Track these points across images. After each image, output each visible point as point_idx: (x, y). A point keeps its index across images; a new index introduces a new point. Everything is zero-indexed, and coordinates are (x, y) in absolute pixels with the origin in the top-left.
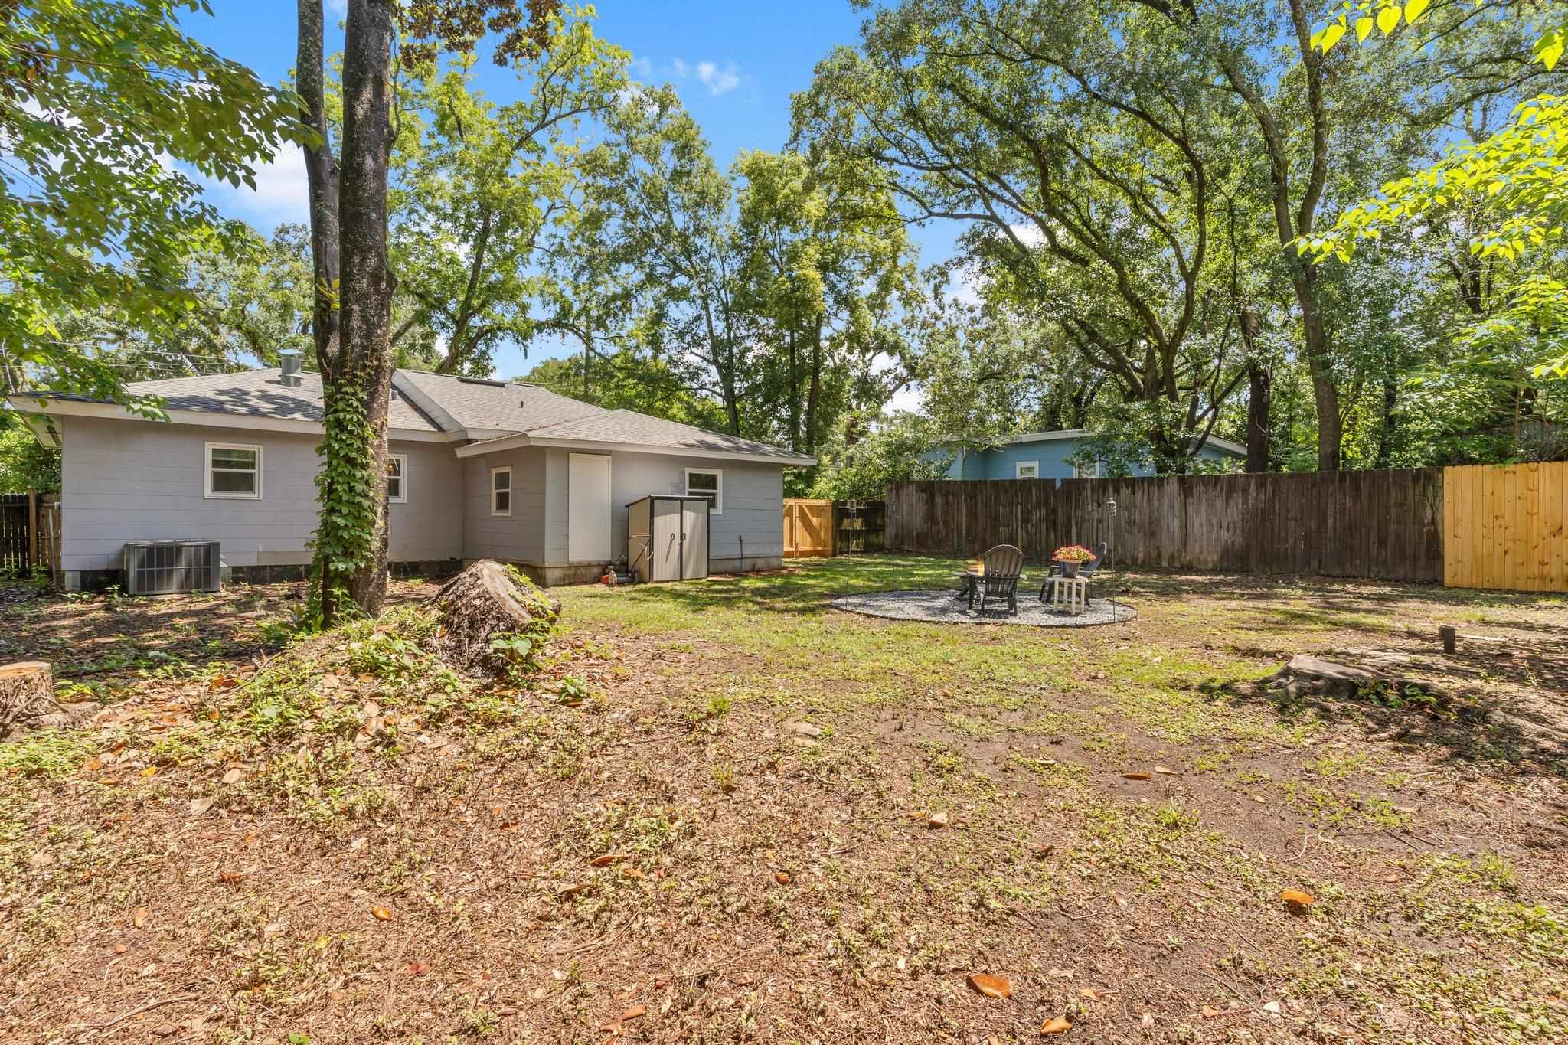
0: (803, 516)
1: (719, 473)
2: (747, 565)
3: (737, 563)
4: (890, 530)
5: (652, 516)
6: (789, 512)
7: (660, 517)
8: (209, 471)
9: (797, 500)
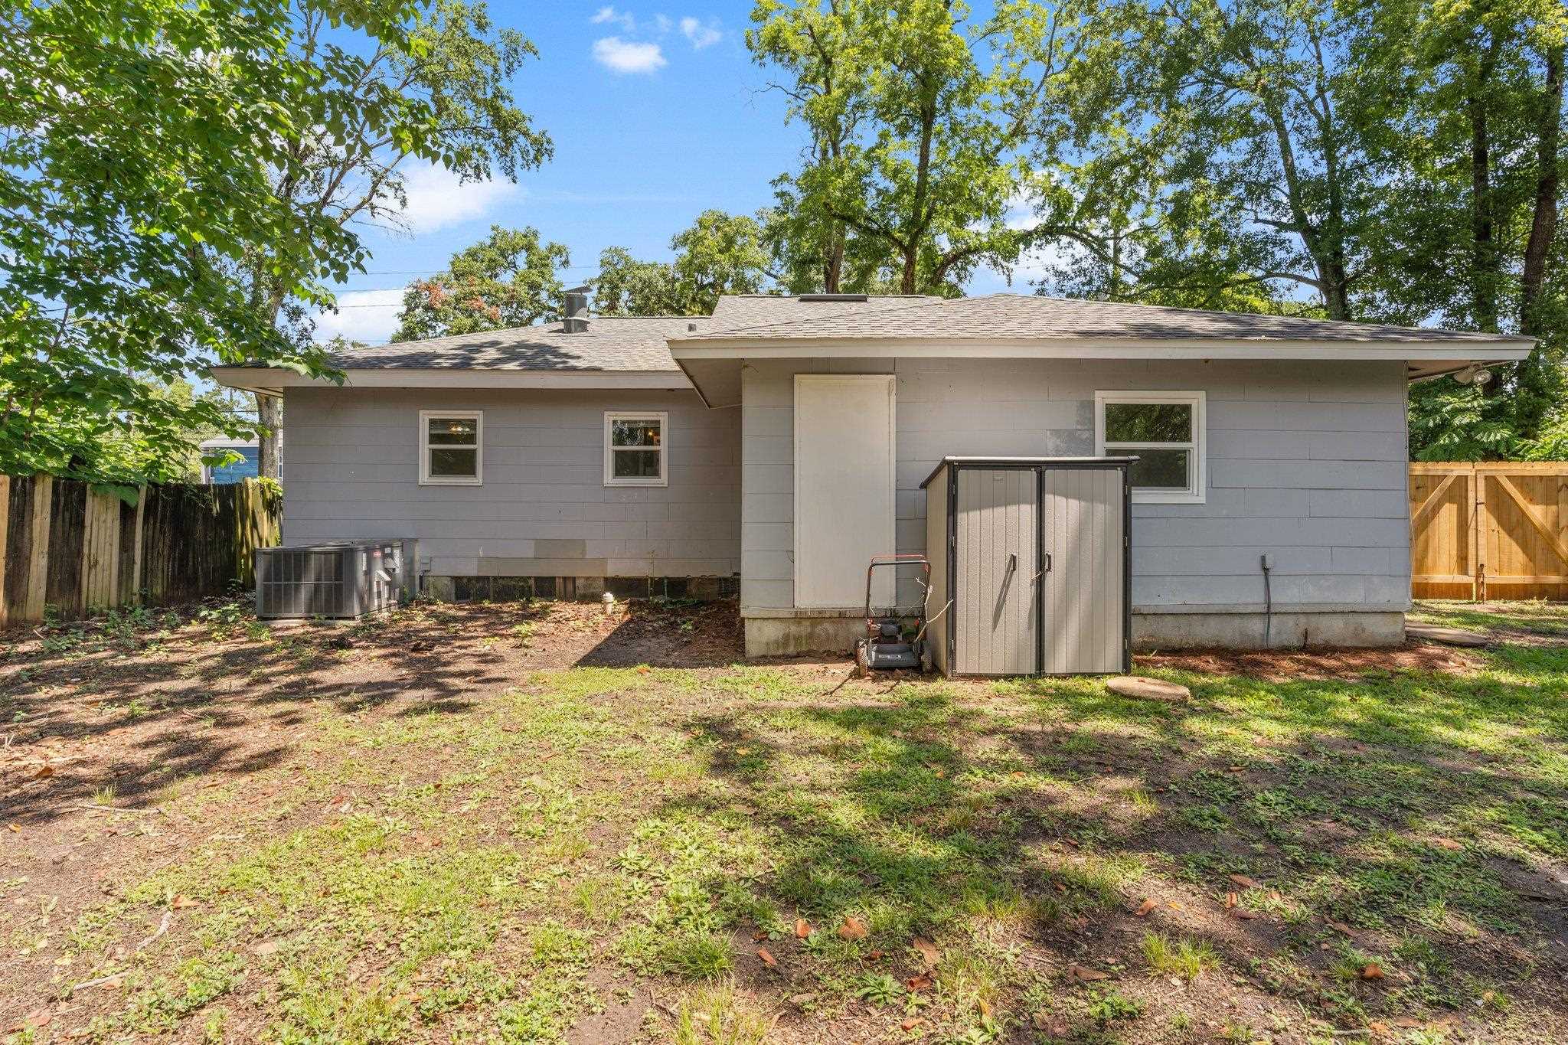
0: (1499, 501)
1: (1197, 401)
2: (1285, 631)
3: (1256, 627)
5: (953, 512)
6: (1458, 492)
7: (975, 515)
8: (425, 449)
9: (1481, 465)
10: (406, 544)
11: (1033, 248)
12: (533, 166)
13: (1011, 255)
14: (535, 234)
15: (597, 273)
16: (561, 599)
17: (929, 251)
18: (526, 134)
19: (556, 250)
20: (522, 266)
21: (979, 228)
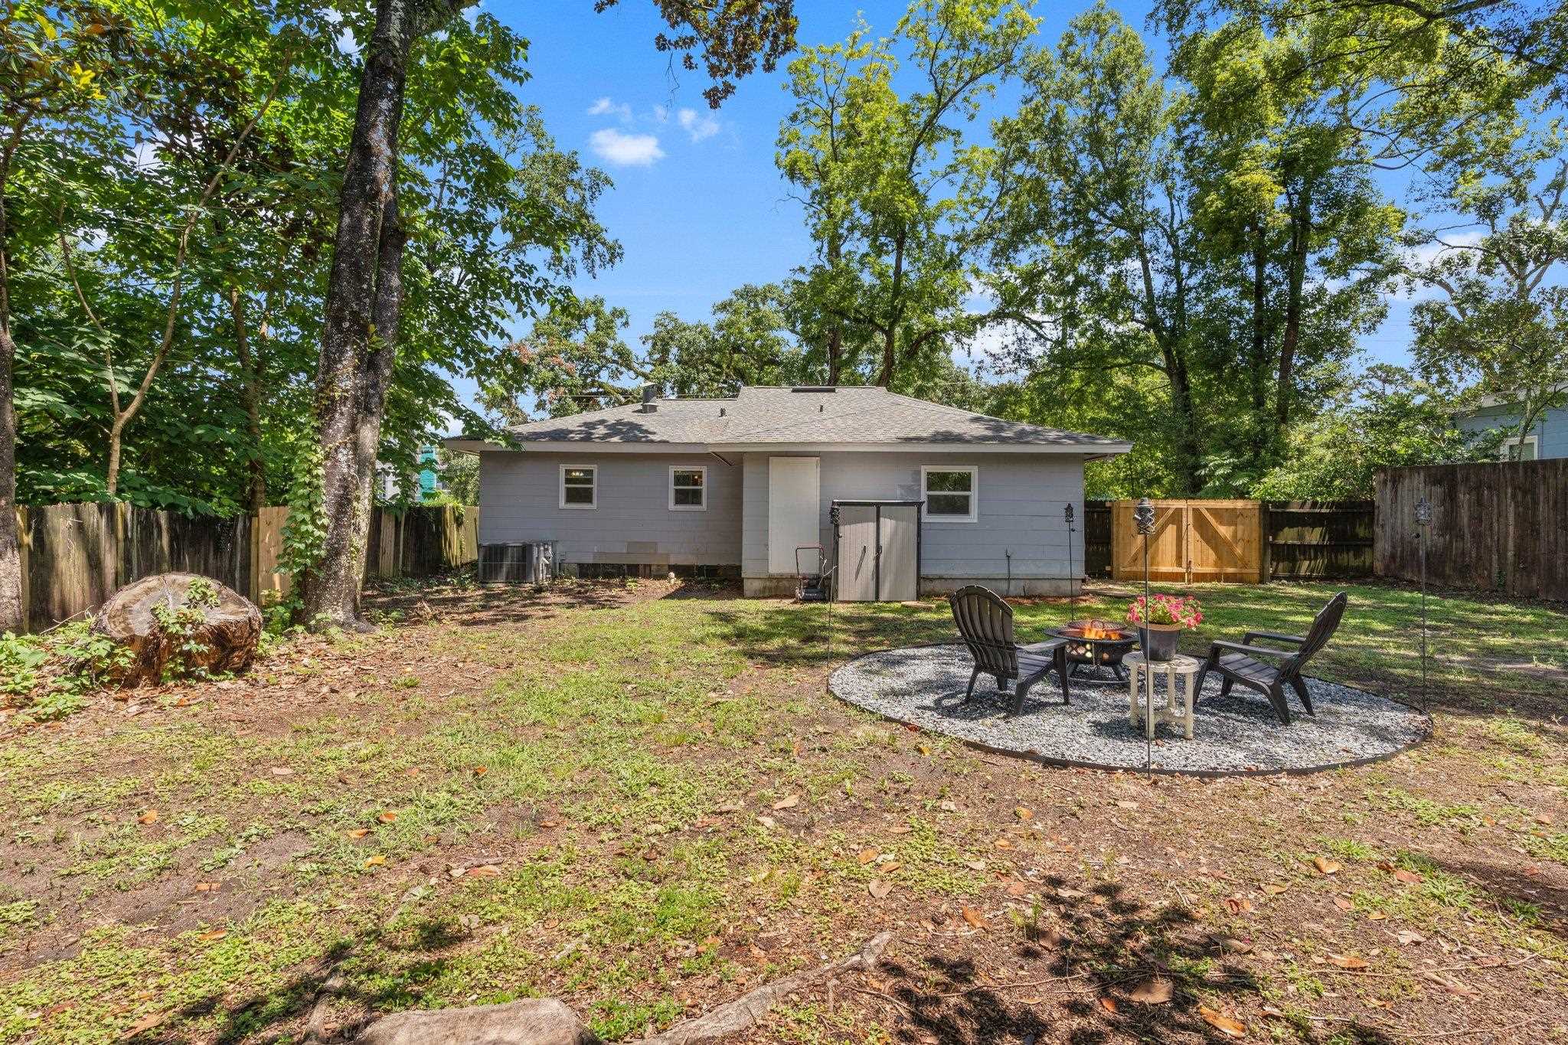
0: (1201, 524)
1: (974, 470)
2: (1018, 588)
3: (1004, 586)
4: (1382, 546)
5: (837, 526)
6: (1176, 517)
7: (847, 527)
8: (563, 487)
9: (1190, 502)
10: (553, 544)
11: (987, 328)
12: (609, 266)
13: (971, 333)
14: (602, 301)
15: (652, 332)
16: (644, 577)
17: (908, 330)
18: (604, 244)
19: (618, 313)
20: (592, 330)
21: (941, 316)
